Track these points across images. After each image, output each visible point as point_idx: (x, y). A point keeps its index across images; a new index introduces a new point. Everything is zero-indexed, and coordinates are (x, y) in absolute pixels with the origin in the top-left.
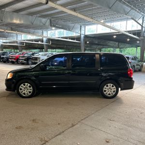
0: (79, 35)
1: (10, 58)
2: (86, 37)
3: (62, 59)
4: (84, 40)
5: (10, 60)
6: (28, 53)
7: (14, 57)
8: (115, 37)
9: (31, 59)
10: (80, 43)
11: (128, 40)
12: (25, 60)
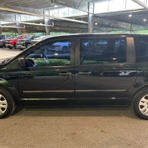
0: (87, 14)
1: (7, 43)
2: (95, 16)
3: (67, 44)
4: (92, 20)
5: (7, 45)
6: (27, 37)
7: (11, 42)
8: (130, 16)
9: (30, 43)
10: (87, 25)
11: (145, 20)
12: (23, 45)
